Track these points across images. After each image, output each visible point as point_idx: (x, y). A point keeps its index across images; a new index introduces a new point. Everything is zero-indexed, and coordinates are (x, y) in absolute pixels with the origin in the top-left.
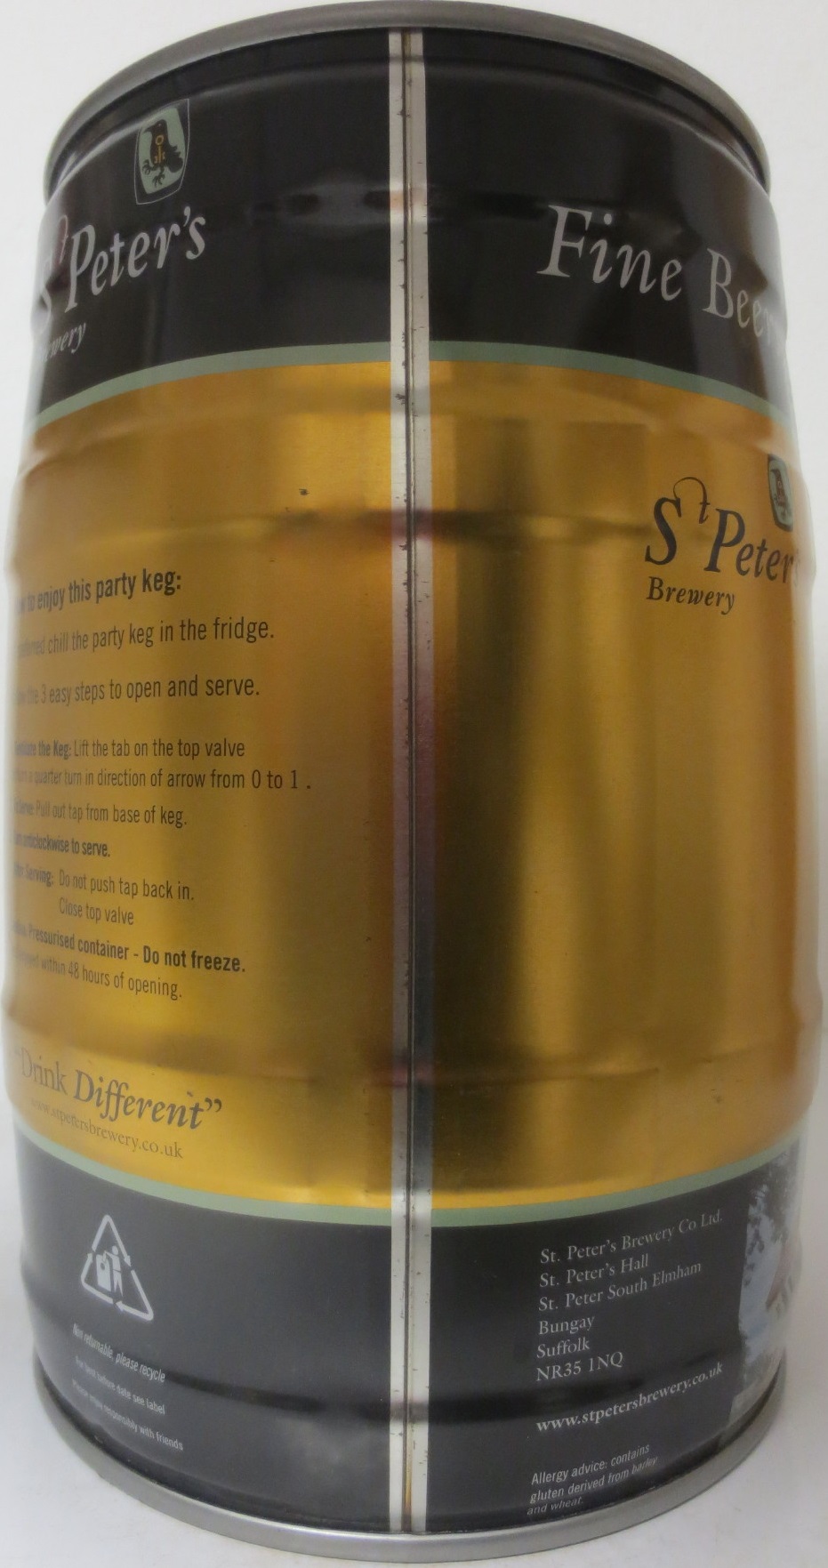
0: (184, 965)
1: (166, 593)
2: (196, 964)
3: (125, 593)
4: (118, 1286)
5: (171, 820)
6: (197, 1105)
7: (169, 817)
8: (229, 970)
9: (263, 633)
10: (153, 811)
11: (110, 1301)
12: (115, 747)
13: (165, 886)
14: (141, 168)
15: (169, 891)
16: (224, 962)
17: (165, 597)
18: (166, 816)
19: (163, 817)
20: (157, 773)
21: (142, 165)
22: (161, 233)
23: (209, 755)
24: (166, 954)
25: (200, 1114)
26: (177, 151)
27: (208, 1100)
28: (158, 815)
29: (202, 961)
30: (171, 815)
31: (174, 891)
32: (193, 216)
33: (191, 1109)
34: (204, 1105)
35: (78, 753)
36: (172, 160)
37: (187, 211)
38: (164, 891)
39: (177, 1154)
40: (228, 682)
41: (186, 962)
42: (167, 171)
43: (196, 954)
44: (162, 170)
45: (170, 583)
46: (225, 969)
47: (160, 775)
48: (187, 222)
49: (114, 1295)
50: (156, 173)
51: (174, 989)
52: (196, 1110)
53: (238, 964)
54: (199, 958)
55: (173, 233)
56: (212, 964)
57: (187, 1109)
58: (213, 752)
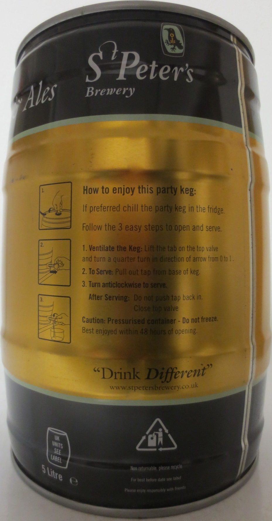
0: (199, 322)
1: (190, 195)
2: (203, 321)
3: (172, 193)
4: (160, 442)
5: (194, 273)
6: (204, 367)
7: (194, 272)
8: (213, 321)
9: (222, 212)
10: (187, 270)
11: (155, 450)
12: (169, 248)
13: (192, 296)
14: (164, 42)
15: (193, 298)
16: (212, 319)
17: (190, 196)
18: (193, 272)
19: (191, 272)
20: (189, 257)
21: (164, 41)
22: (176, 68)
23: (207, 251)
24: (192, 319)
25: (205, 370)
26: (180, 42)
27: (208, 365)
28: (189, 271)
29: (205, 319)
30: (194, 271)
31: (196, 298)
32: (189, 67)
33: (202, 369)
34: (207, 367)
35: (146, 250)
36: (177, 44)
37: (187, 65)
38: (191, 298)
39: (196, 386)
40: (213, 227)
41: (199, 321)
42: (176, 47)
43: (203, 318)
44: (175, 47)
45: (192, 192)
46: (212, 321)
47: (190, 257)
48: (186, 69)
49: (158, 447)
50: (172, 46)
51: (194, 331)
52: (204, 369)
53: (216, 319)
54: (204, 318)
55: (181, 71)
56: (208, 320)
57: (201, 370)
58: (208, 250)
